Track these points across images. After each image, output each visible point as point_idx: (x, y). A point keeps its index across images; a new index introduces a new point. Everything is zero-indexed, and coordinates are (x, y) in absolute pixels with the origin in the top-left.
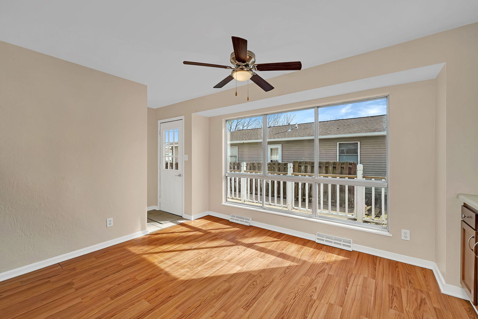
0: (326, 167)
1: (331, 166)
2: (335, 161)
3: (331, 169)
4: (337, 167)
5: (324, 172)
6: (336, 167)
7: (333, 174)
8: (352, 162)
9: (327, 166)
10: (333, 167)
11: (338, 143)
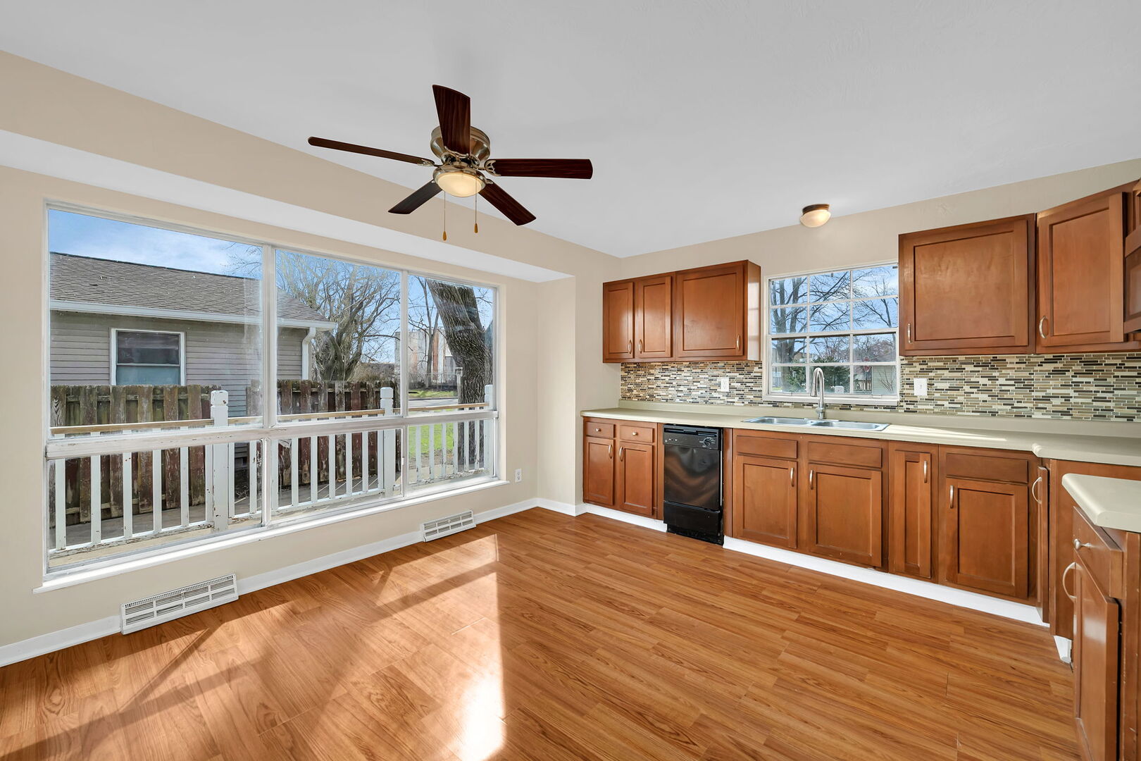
0: (128, 402)
1: (148, 397)
2: (103, 384)
3: (145, 406)
4: (167, 397)
5: (123, 417)
6: (162, 401)
7: (154, 421)
8: (211, 387)
9: (131, 397)
10: (155, 401)
11: (113, 332)
